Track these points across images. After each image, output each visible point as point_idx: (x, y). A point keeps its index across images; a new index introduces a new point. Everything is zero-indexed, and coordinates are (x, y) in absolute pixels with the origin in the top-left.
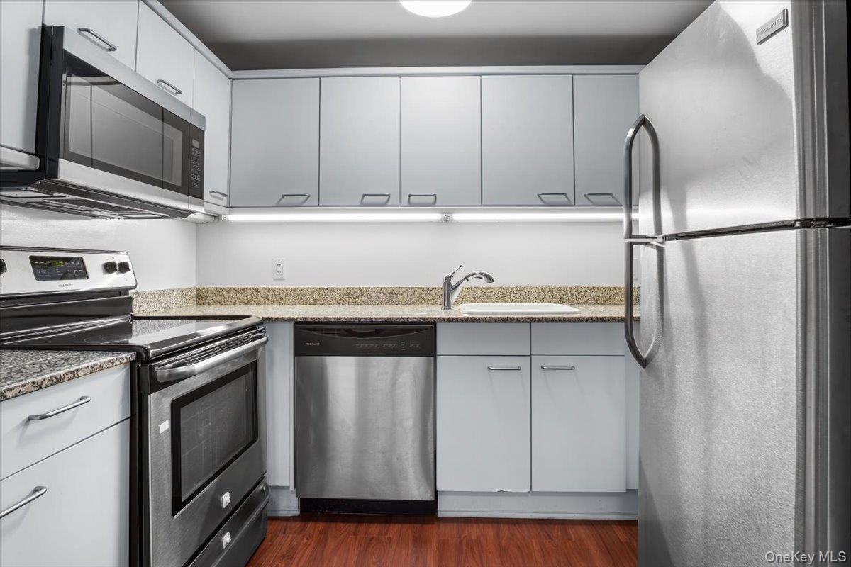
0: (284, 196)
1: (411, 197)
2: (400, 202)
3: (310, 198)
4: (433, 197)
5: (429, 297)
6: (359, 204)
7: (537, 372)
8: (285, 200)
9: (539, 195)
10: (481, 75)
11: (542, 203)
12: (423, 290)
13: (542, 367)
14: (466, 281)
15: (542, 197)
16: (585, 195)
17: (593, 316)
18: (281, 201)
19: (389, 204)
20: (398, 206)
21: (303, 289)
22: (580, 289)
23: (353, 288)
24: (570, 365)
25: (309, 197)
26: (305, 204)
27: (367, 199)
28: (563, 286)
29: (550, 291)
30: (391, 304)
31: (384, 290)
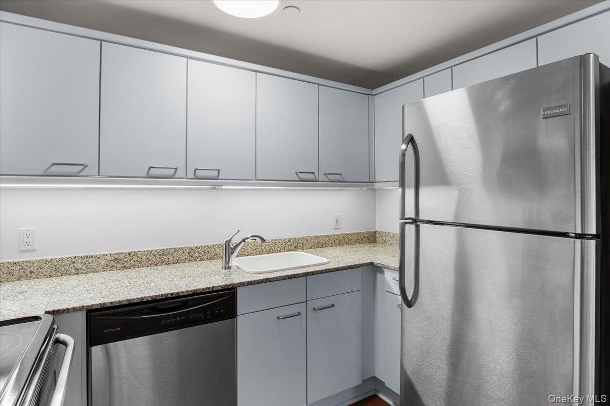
0: (53, 165)
1: (197, 171)
2: (186, 175)
3: (87, 168)
4: (217, 171)
5: (197, 255)
6: (145, 176)
7: (311, 314)
8: (55, 169)
9: (296, 173)
10: (256, 71)
11: (298, 179)
12: (192, 249)
13: (314, 309)
14: (244, 243)
15: (299, 174)
16: (325, 174)
17: (345, 265)
18: (50, 170)
19: (176, 176)
20: (183, 179)
21: (62, 260)
22: (308, 238)
23: (121, 254)
24: (330, 304)
25: (86, 166)
26: (80, 175)
27: (152, 171)
28: (297, 236)
29: (289, 241)
30: (162, 264)
31: (154, 252)
